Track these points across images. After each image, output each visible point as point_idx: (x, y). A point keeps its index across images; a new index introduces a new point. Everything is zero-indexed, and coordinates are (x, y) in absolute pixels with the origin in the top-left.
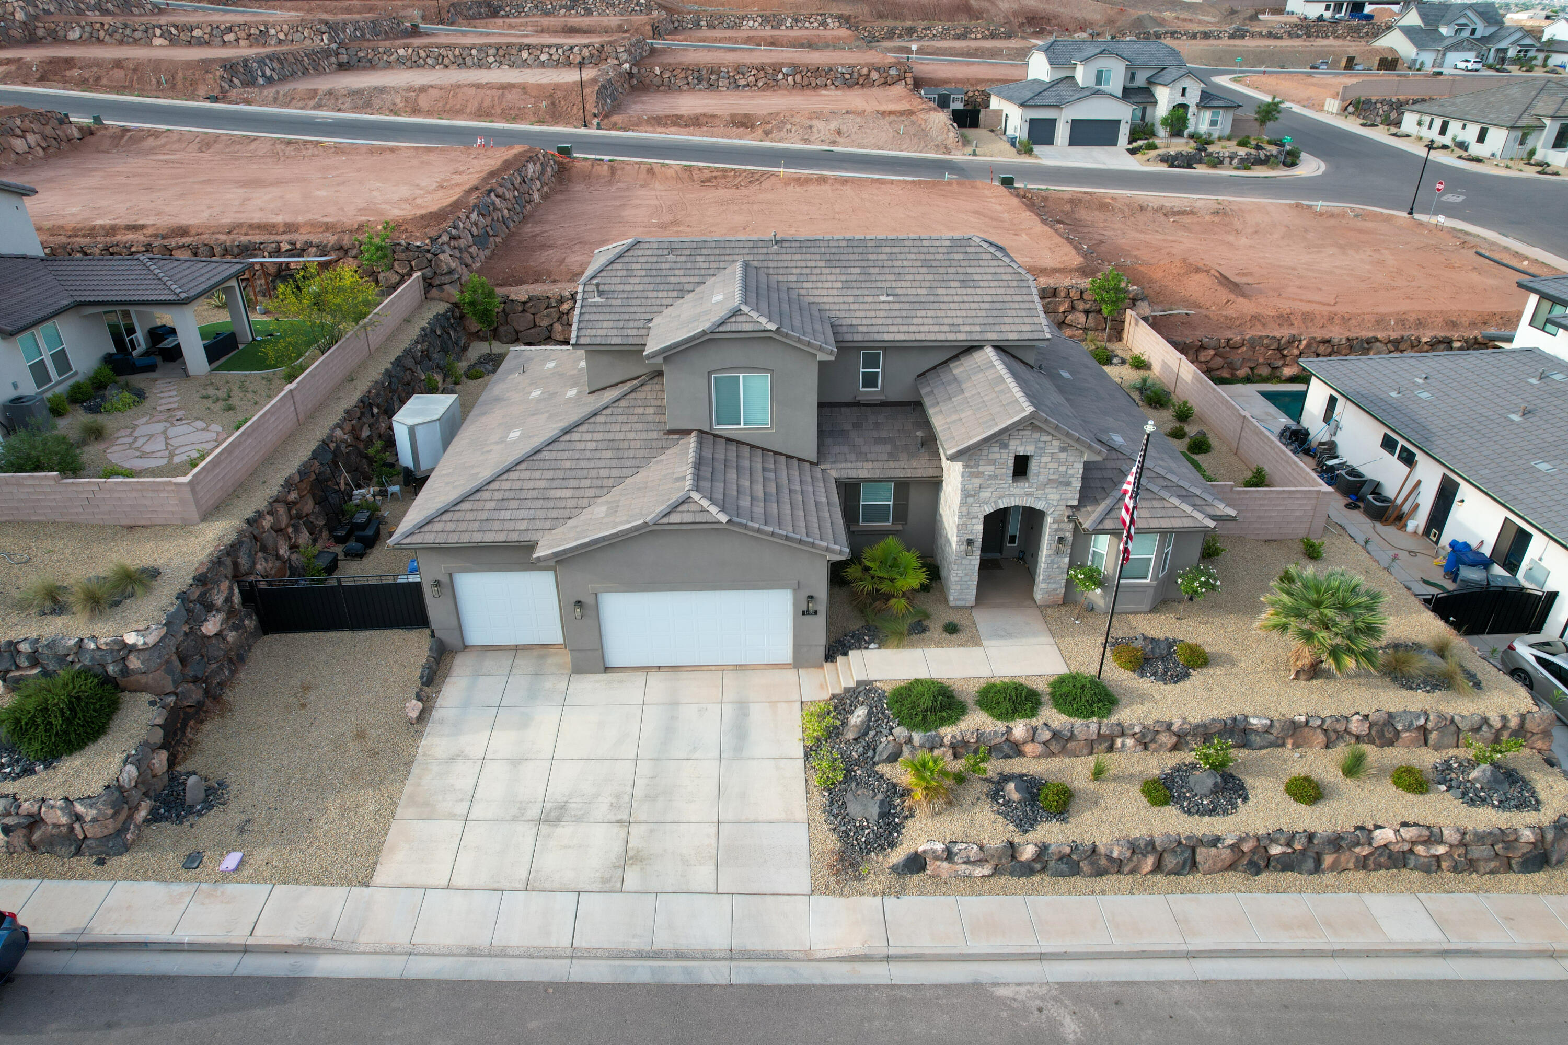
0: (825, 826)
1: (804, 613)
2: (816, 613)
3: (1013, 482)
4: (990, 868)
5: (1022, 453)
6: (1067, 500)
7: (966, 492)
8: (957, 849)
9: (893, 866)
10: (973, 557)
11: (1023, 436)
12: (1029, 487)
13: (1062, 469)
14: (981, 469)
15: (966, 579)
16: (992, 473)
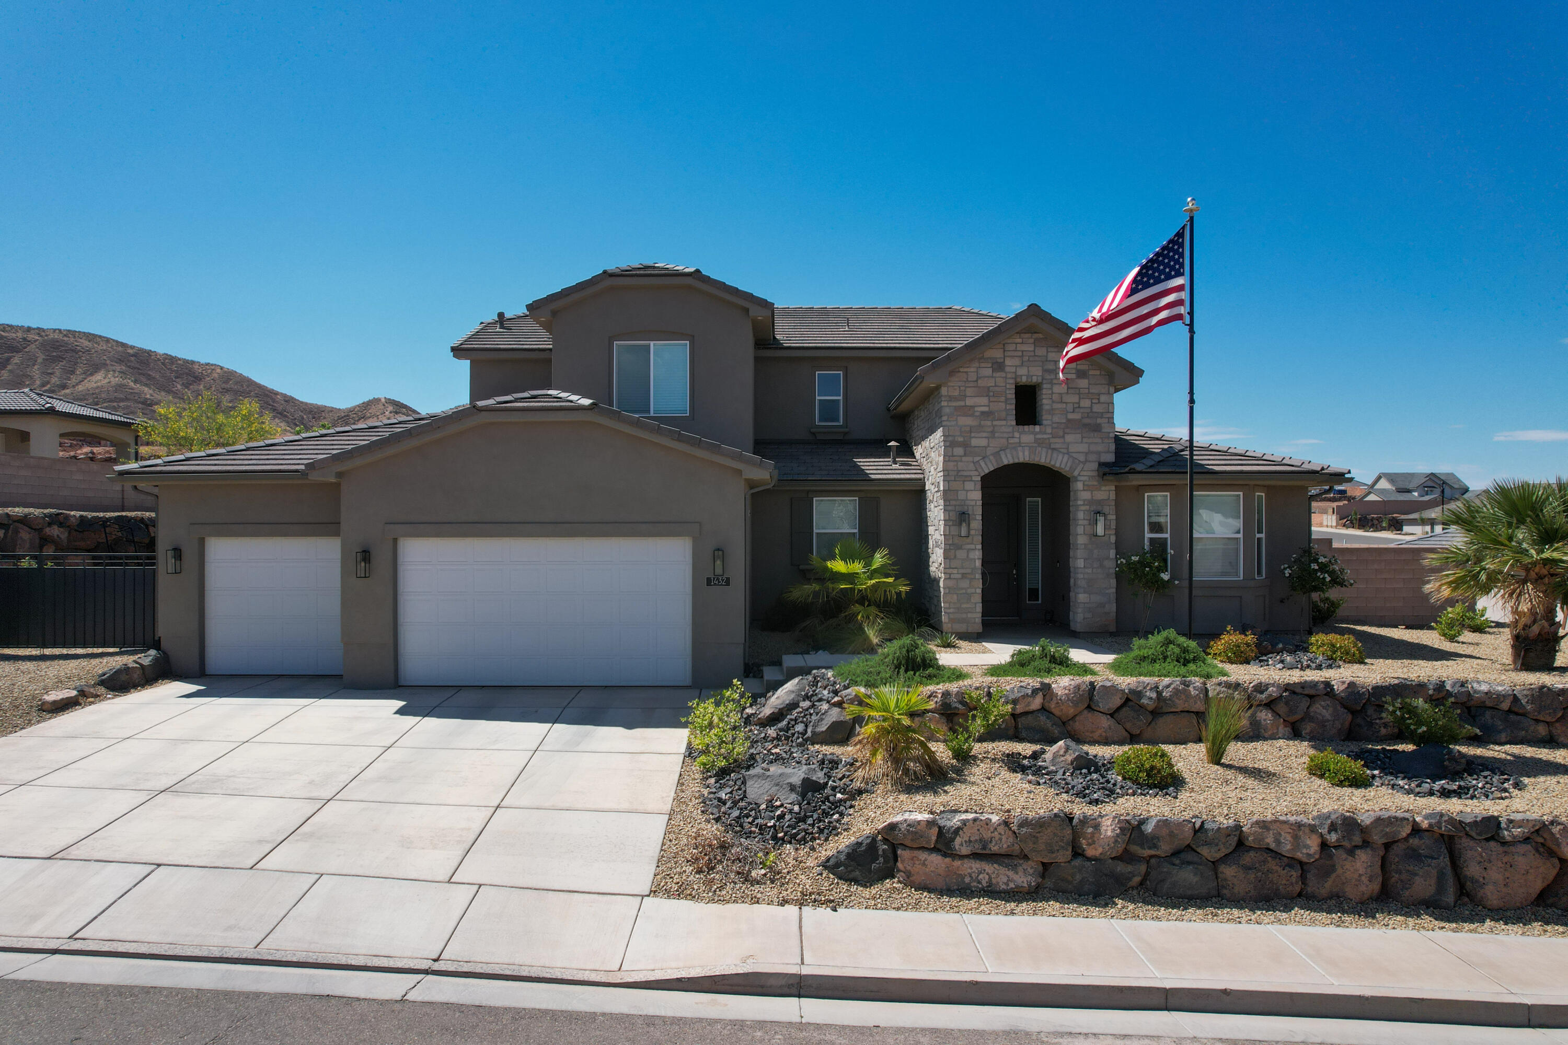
0: (703, 818)
1: (709, 582)
2: (727, 582)
3: (1017, 424)
4: (1031, 871)
5: (1024, 379)
6: (1099, 453)
7: (950, 438)
8: (958, 821)
9: (828, 860)
10: (972, 546)
11: (1023, 351)
12: (1040, 432)
13: (1086, 403)
14: (969, 402)
15: (965, 584)
16: (986, 409)
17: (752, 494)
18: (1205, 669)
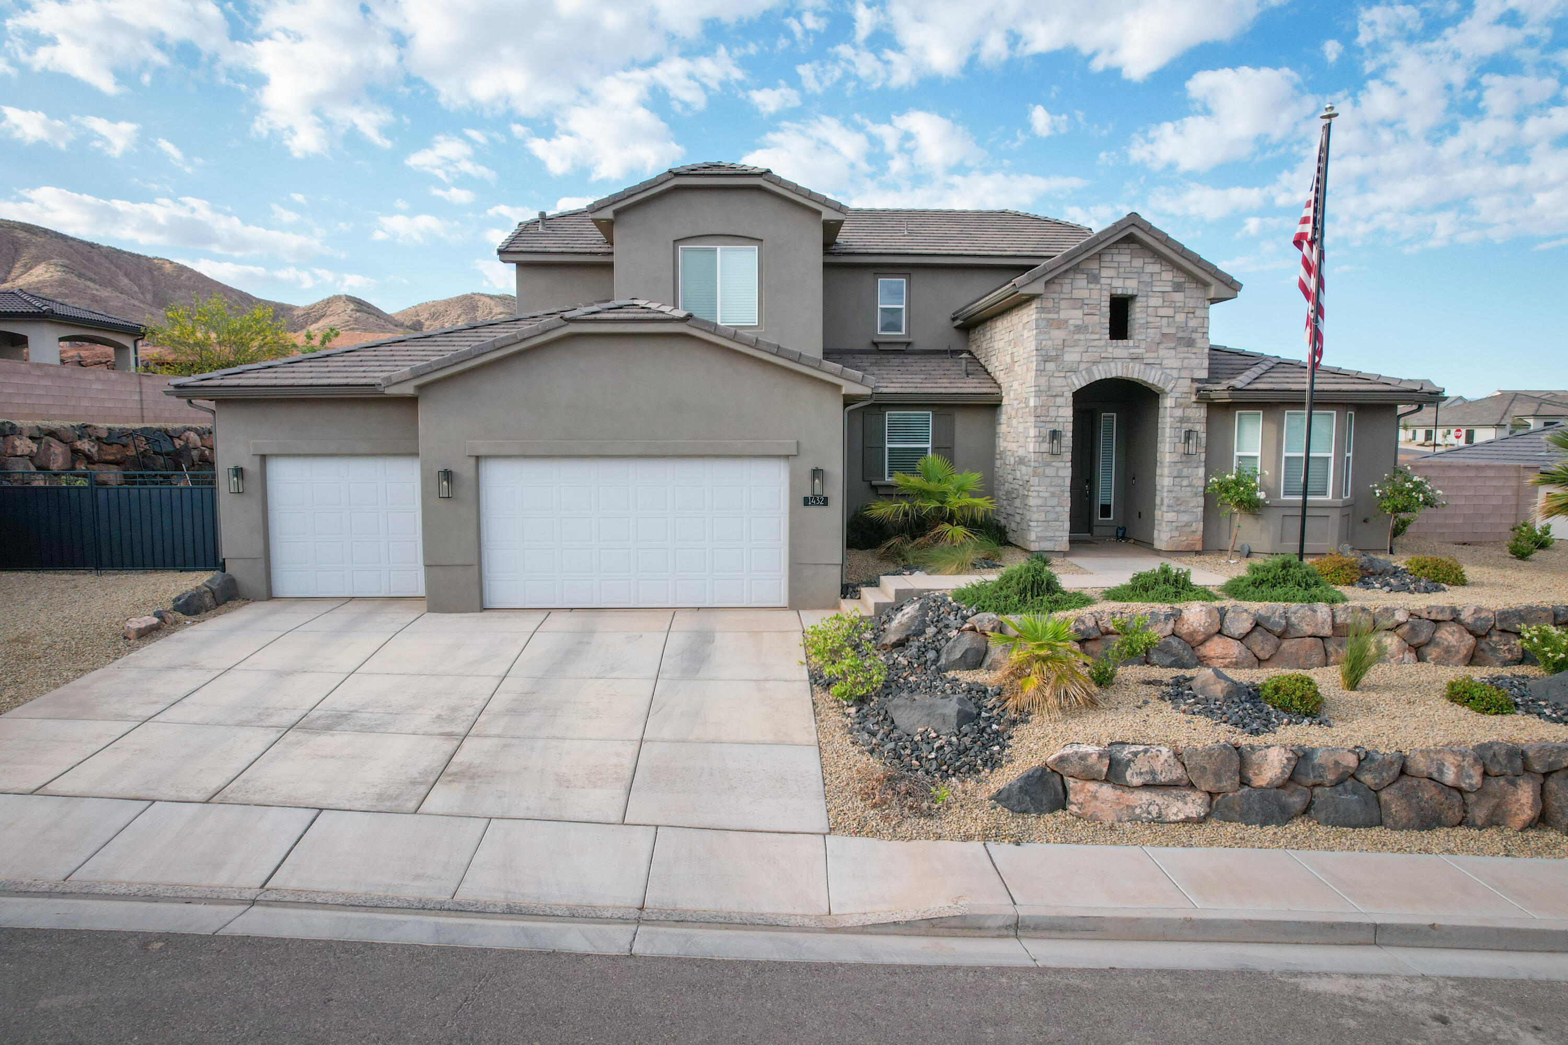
0: (855, 750)
1: (806, 502)
2: (825, 502)
3: (1111, 338)
4: (1200, 801)
5: (1119, 292)
6: (1192, 369)
7: (1043, 353)
8: (1129, 753)
9: (1000, 792)
10: (1062, 464)
11: (1119, 263)
12: (1134, 347)
13: (1180, 318)
14: (1063, 315)
15: (1054, 501)
16: (1079, 322)
17: (850, 412)
18: (1330, 595)
